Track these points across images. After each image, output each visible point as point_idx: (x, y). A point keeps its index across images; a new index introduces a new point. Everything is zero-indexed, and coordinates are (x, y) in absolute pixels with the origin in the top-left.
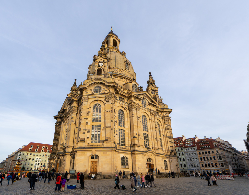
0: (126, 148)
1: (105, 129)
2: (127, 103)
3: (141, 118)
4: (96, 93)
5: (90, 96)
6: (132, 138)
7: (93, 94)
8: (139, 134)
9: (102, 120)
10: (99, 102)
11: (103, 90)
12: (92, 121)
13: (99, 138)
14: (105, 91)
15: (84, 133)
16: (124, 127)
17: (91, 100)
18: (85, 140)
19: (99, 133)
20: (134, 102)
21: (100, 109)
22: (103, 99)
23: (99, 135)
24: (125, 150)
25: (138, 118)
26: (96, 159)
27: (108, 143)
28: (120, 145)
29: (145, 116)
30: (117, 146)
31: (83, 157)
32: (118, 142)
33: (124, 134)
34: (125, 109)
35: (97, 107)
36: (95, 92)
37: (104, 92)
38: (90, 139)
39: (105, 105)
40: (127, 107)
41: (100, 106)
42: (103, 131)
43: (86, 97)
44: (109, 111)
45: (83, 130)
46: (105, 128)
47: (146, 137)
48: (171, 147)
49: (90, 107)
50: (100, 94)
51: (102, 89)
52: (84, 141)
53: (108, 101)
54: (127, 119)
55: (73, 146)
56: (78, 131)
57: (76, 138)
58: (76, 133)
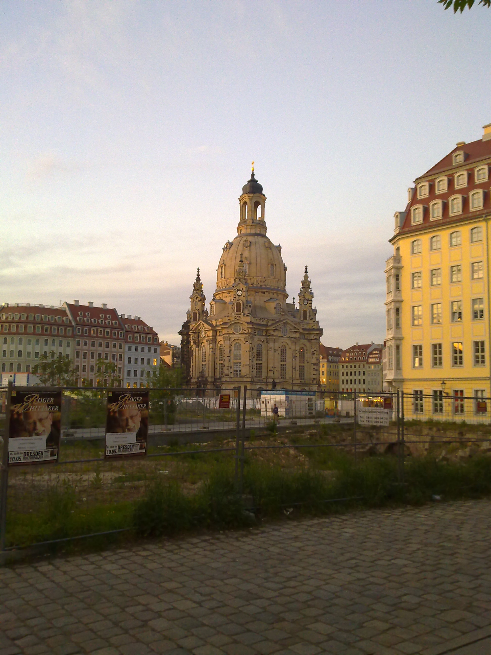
0: (262, 380)
2: (266, 335)
3: (280, 349)
4: (237, 332)
5: (231, 336)
6: (269, 370)
7: (233, 333)
8: (275, 367)
9: (242, 359)
10: (239, 341)
11: (243, 330)
12: (234, 359)
13: (240, 374)
14: (245, 331)
15: (228, 369)
16: (261, 360)
17: (232, 339)
18: (229, 375)
19: (240, 369)
20: (273, 335)
21: (240, 347)
22: (242, 339)
23: (240, 371)
24: (262, 381)
25: (275, 351)
27: (247, 378)
28: (257, 378)
29: (284, 346)
30: (254, 379)
32: (256, 375)
33: (261, 367)
34: (263, 342)
35: (237, 346)
36: (235, 331)
38: (233, 373)
39: (245, 344)
40: (265, 340)
41: (240, 345)
42: (243, 368)
43: (228, 335)
44: (248, 351)
45: (227, 366)
46: (245, 365)
47: (283, 367)
48: (314, 374)
49: (231, 345)
50: (240, 333)
53: (247, 342)
54: (264, 352)
55: (215, 377)
56: (218, 362)
57: (217, 369)
58: (216, 364)
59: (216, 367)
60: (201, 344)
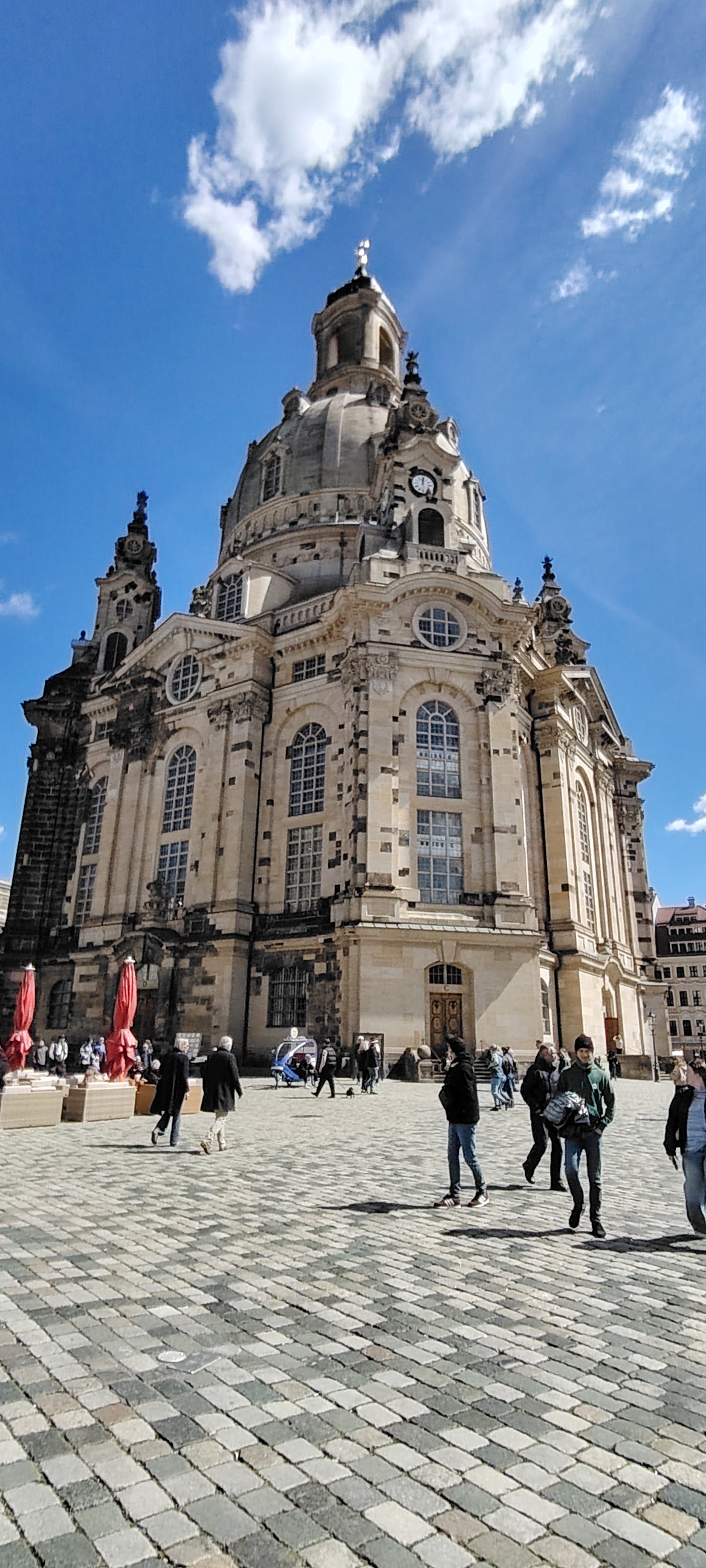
1: (486, 837)
4: (435, 643)
5: (402, 656)
9: (469, 791)
10: (444, 697)
11: (469, 635)
12: (416, 789)
13: (459, 881)
14: (479, 641)
15: (387, 847)
17: (409, 678)
18: (393, 884)
19: (454, 854)
21: (454, 730)
22: (467, 685)
23: (458, 863)
25: (571, 795)
26: (456, 986)
27: (515, 909)
31: (394, 973)
35: (433, 719)
36: (427, 637)
37: (475, 650)
38: (414, 878)
39: (480, 713)
41: (452, 718)
42: (476, 846)
43: (384, 651)
44: (507, 751)
45: (383, 830)
46: (486, 831)
49: (403, 713)
50: (454, 652)
51: (465, 631)
52: (392, 888)
53: (498, 699)
55: (256, 906)
56: (280, 822)
57: (266, 861)
58: (267, 835)
59: (263, 853)
60: (164, 742)
